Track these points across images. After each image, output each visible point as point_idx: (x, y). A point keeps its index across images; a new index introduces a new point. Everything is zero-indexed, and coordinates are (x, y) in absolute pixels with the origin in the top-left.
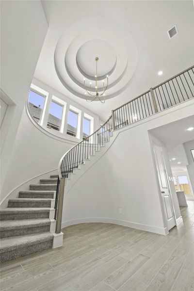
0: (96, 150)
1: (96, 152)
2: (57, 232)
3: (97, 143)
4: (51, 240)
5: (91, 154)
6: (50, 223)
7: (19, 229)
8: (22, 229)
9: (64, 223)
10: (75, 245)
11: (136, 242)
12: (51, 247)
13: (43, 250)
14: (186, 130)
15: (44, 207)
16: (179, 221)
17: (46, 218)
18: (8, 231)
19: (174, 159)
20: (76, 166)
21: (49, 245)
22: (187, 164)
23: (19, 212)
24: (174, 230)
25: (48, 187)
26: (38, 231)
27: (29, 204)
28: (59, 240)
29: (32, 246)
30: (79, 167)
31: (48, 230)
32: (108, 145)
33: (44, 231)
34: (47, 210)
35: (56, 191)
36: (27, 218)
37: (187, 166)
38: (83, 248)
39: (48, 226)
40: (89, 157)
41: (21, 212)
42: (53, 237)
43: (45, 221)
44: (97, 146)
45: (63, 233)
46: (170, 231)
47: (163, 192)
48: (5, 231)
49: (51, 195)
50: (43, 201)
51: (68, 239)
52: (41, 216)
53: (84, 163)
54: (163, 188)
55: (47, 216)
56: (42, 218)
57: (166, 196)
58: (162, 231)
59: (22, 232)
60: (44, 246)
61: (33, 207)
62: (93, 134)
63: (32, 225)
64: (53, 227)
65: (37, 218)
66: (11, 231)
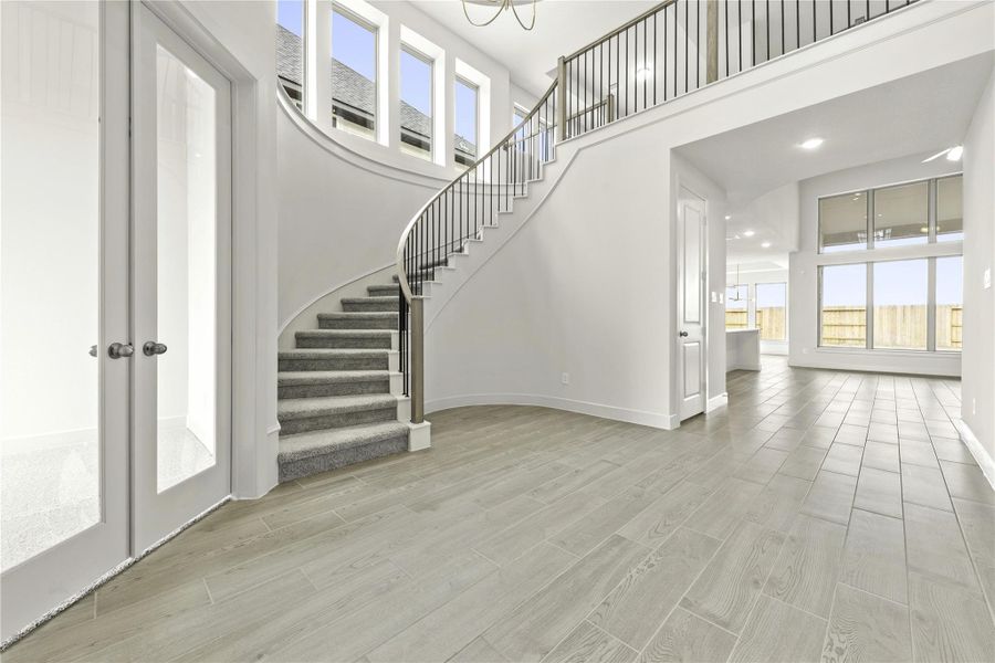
0: (503, 210)
1: (499, 214)
2: (413, 421)
3: (503, 182)
4: (405, 437)
5: (487, 224)
6: (395, 402)
7: (328, 416)
8: (334, 416)
9: (431, 403)
10: (458, 446)
11: (597, 441)
12: (405, 450)
13: (391, 455)
14: (798, 146)
15: (371, 369)
16: (718, 401)
17: (382, 392)
18: (304, 419)
19: (749, 233)
20: (443, 258)
21: (402, 444)
22: (794, 248)
23: (316, 380)
24: (696, 423)
25: (371, 319)
26: (369, 419)
27: (332, 362)
28: (421, 436)
29: (366, 446)
30: (452, 263)
31: (394, 417)
32: (540, 191)
33: (385, 420)
34: (381, 376)
35: (398, 331)
36: (336, 394)
37: (791, 254)
38: (477, 451)
39: (391, 408)
40: (481, 233)
41: (321, 380)
42: (409, 430)
43: (382, 399)
44: (503, 191)
45: (429, 424)
46: (683, 423)
47: (685, 334)
48: (298, 420)
49: (386, 342)
50: (369, 354)
51: (442, 434)
52: (371, 389)
53: (466, 252)
54: (685, 322)
55: (383, 389)
56: (374, 392)
57: (690, 345)
58: (664, 420)
59: (333, 421)
60: (390, 447)
61: (344, 369)
62: (490, 154)
63: (356, 407)
64: (404, 411)
65: (362, 393)
66: (310, 418)
